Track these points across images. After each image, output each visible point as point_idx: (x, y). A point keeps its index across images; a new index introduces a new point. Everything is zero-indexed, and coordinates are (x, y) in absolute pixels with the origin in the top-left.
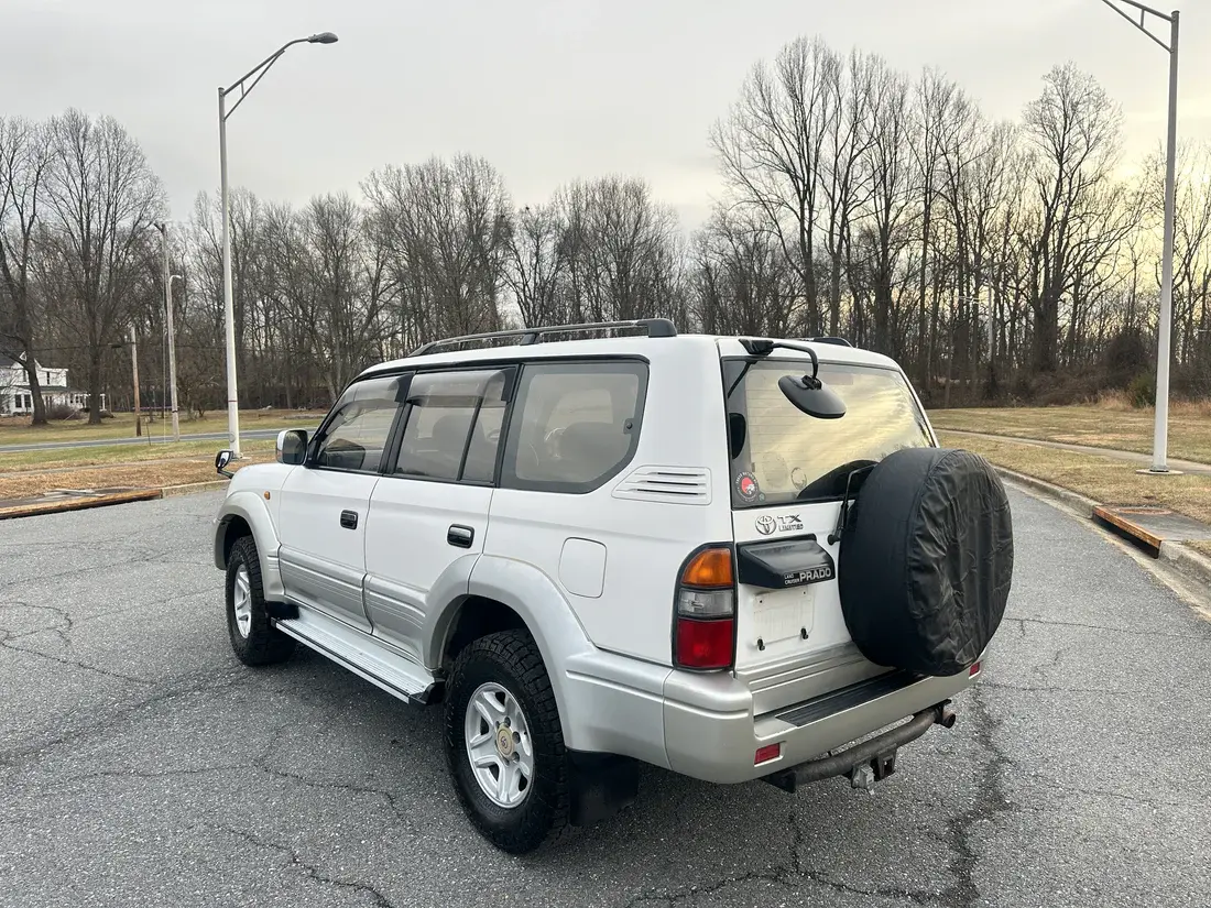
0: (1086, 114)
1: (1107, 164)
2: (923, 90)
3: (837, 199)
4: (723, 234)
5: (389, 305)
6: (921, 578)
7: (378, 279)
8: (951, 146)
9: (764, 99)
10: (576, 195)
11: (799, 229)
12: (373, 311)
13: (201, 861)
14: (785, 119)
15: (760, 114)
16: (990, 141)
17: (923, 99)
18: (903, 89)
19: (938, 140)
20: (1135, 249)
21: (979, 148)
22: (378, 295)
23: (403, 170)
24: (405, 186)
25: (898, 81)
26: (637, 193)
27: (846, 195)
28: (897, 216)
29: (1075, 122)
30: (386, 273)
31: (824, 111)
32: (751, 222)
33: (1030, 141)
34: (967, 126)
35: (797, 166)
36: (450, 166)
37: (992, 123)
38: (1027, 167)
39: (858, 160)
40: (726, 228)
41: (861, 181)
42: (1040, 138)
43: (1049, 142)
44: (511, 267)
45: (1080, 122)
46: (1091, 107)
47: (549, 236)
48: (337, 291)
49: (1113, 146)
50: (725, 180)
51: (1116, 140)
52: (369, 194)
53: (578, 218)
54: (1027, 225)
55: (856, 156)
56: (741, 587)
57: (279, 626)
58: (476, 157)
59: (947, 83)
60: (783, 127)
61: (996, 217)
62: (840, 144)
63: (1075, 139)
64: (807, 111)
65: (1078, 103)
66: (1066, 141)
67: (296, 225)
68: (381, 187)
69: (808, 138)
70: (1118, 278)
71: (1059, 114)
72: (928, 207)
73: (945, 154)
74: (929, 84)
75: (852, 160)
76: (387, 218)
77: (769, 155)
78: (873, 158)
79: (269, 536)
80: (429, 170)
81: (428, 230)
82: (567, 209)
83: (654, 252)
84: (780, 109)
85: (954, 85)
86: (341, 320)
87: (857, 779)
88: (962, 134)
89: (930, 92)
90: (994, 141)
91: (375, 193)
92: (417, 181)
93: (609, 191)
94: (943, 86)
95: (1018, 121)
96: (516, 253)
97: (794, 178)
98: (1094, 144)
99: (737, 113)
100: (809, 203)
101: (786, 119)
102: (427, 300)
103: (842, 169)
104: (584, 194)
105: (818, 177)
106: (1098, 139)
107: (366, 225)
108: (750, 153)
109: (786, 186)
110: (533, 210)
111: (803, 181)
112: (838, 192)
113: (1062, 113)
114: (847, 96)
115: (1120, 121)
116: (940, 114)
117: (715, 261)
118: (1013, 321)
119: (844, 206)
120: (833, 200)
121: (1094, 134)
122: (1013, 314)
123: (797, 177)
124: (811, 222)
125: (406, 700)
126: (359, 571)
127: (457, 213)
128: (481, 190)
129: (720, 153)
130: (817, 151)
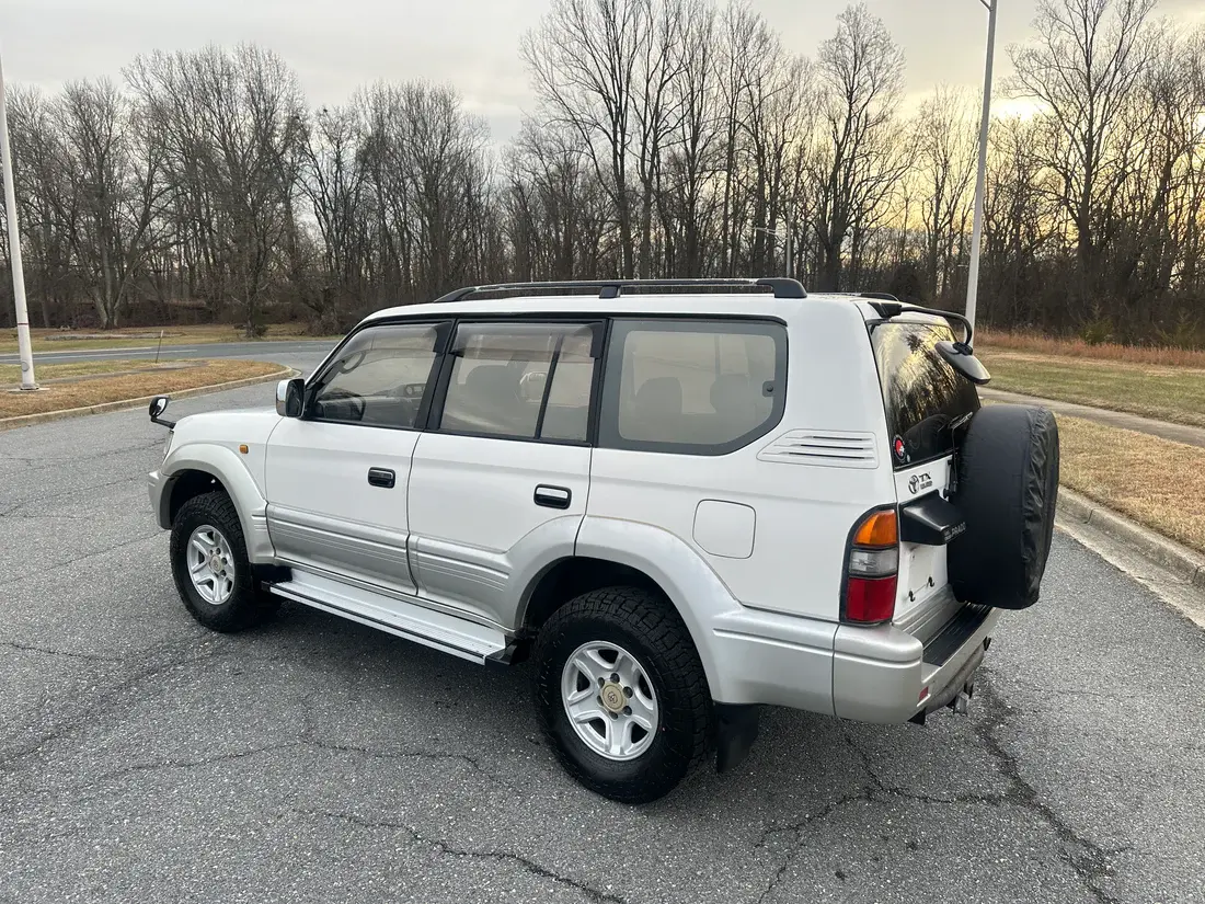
0: (874, 56)
1: (890, 106)
2: (729, 19)
3: (648, 125)
4: (533, 151)
5: (161, 212)
6: (1030, 526)
7: (151, 183)
8: (753, 79)
9: (576, 14)
10: (379, 99)
11: (612, 154)
12: (145, 219)
13: (317, 851)
14: (596, 35)
15: (573, 28)
16: (789, 77)
17: (729, 28)
18: (711, 17)
19: (743, 71)
20: (908, 188)
21: (779, 83)
22: (152, 201)
23: (175, 57)
24: (178, 77)
25: (705, 8)
26: (445, 102)
27: (657, 122)
28: (706, 145)
29: (863, 64)
30: (159, 175)
31: (635, 31)
32: (561, 141)
33: (824, 79)
34: (768, 59)
35: (610, 86)
36: (232, 57)
37: (791, 58)
38: (819, 103)
39: (669, 84)
40: (536, 145)
41: (670, 107)
42: (833, 76)
43: (842, 81)
44: (308, 175)
45: (869, 63)
46: (878, 50)
47: (351, 142)
48: (101, 194)
49: (895, 89)
50: (538, 95)
51: (897, 84)
52: (134, 82)
53: (382, 125)
54: (818, 159)
55: (666, 81)
56: (901, 544)
57: (273, 590)
58: (263, 49)
59: (752, 13)
60: (595, 45)
61: (790, 152)
62: (652, 68)
63: (863, 81)
64: (619, 31)
65: (867, 45)
66: (856, 80)
67: (47, 114)
68: (149, 76)
69: (620, 59)
70: (893, 215)
71: (850, 55)
72: (732, 138)
73: (748, 86)
74: (735, 13)
75: (662, 86)
76: (158, 112)
77: (581, 73)
78: (682, 83)
79: (251, 494)
80: (207, 60)
81: (208, 128)
82: (369, 113)
83: (463, 167)
84: (592, 26)
85: (758, 17)
86: (107, 229)
87: (958, 706)
88: (763, 66)
89: (736, 22)
90: (793, 76)
91: (141, 83)
92: (192, 72)
93: (415, 98)
94: (748, 16)
95: (814, 59)
96: (314, 159)
97: (607, 99)
98: (880, 86)
99: (549, 25)
100: (621, 126)
101: (598, 36)
102: (207, 207)
103: (653, 92)
104: (386, 97)
105: (629, 100)
106: (883, 81)
107: (134, 120)
108: (563, 69)
109: (599, 107)
110: (331, 112)
111: (615, 103)
112: (649, 118)
113: (852, 54)
114: (659, 17)
115: (902, 66)
116: (745, 43)
117: (527, 180)
118: (800, 254)
119: (655, 132)
120: (644, 124)
121: (879, 77)
122: (801, 245)
123: (610, 99)
124: (623, 146)
125: (481, 661)
126: (398, 531)
127: (240, 111)
128: (269, 87)
129: (532, 66)
130: (629, 73)
